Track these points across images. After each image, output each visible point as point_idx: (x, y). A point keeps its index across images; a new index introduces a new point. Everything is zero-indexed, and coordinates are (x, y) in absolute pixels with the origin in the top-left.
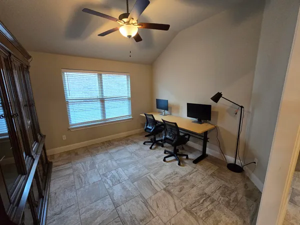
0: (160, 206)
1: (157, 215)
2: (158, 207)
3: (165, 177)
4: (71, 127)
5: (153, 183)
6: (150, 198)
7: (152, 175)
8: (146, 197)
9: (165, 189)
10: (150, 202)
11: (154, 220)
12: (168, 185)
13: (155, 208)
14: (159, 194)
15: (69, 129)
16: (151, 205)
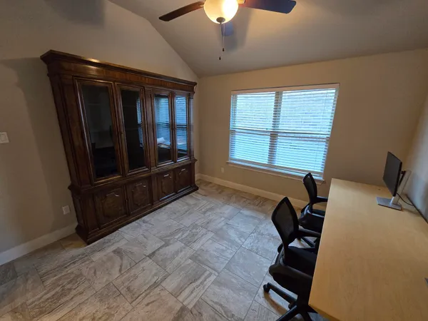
0: (149, 308)
1: (133, 308)
2: (148, 305)
3: (216, 303)
4: (230, 161)
5: (194, 285)
6: (164, 289)
7: (213, 278)
8: (164, 284)
9: (183, 309)
10: (157, 290)
11: (127, 304)
12: (195, 312)
13: (146, 301)
14: (171, 301)
15: (228, 163)
16: (151, 294)
